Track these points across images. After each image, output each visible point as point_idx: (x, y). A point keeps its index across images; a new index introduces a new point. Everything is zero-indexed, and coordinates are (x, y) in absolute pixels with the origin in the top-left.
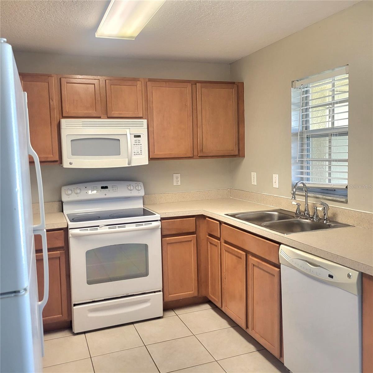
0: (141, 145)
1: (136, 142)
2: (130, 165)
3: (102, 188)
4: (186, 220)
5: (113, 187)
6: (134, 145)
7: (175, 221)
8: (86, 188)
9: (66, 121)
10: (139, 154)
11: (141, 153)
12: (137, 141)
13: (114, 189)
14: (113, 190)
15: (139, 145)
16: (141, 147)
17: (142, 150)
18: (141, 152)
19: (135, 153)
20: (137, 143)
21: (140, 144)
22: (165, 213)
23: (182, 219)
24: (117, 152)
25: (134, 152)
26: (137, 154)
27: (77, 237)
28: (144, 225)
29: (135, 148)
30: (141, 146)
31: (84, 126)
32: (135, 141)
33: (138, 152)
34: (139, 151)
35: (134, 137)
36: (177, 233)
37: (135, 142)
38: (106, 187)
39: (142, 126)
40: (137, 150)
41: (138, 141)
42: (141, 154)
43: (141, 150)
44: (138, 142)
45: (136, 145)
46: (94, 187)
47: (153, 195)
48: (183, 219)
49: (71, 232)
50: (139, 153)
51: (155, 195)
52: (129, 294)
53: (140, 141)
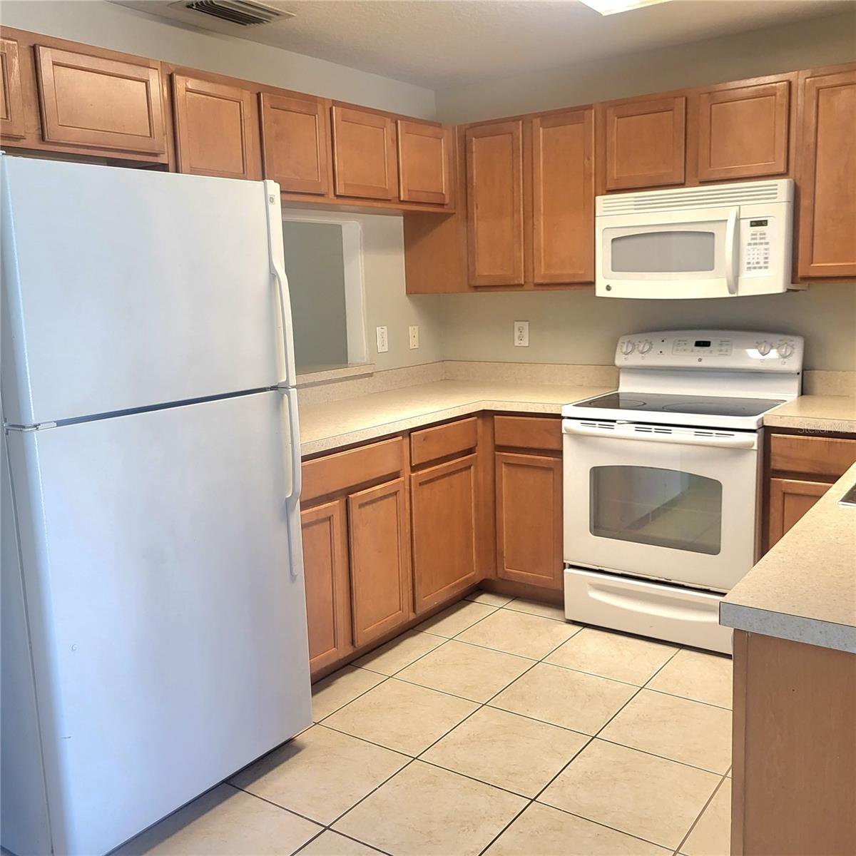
0: (767, 243)
1: (753, 237)
2: (734, 293)
3: (698, 344)
4: (841, 443)
5: (721, 345)
6: (750, 244)
7: (808, 440)
8: (663, 341)
9: (604, 200)
10: (760, 268)
11: (766, 265)
12: (758, 236)
13: (724, 348)
14: (721, 351)
15: (761, 244)
16: (766, 249)
17: (770, 257)
18: (766, 263)
19: (749, 266)
20: (758, 241)
21: (763, 241)
22: (781, 417)
23: (830, 439)
24: (705, 263)
25: (749, 263)
26: (755, 268)
27: (576, 436)
28: (714, 435)
29: (751, 252)
30: (766, 246)
31: (639, 207)
32: (753, 235)
33: (758, 263)
34: (762, 261)
35: (752, 226)
36: (812, 471)
37: (753, 239)
38: (707, 344)
39: (773, 195)
40: (756, 256)
41: (761, 234)
42: (766, 267)
43: (766, 258)
44: (761, 239)
45: (755, 244)
46: (679, 341)
47: (840, 373)
48: (835, 440)
49: (565, 423)
50: (762, 264)
51: (845, 373)
52: (672, 581)
53: (764, 234)
